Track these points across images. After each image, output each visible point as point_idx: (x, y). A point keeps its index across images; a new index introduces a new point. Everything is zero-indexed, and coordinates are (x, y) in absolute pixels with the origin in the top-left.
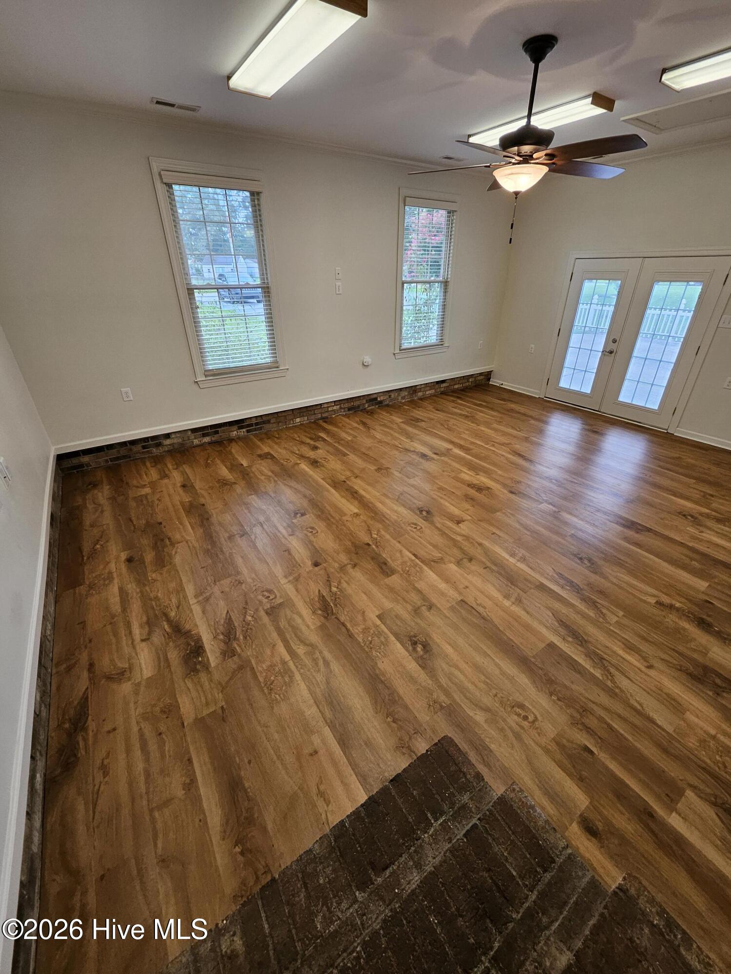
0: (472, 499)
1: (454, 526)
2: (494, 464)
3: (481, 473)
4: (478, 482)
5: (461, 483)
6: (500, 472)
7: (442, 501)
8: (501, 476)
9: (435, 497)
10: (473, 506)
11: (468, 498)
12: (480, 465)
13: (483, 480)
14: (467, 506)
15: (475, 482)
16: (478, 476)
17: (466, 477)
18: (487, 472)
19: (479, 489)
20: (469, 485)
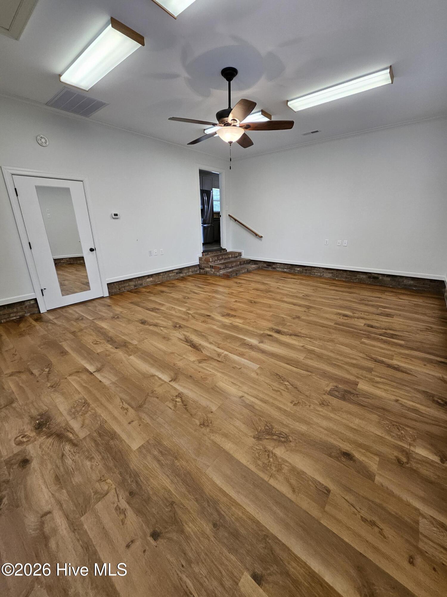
0: (232, 310)
1: (237, 300)
2: (218, 333)
3: (229, 324)
4: (229, 318)
5: (240, 317)
6: (215, 327)
7: (247, 307)
8: (214, 325)
9: (252, 308)
10: (231, 307)
11: (235, 310)
12: (230, 330)
13: (227, 321)
14: (234, 307)
15: (232, 319)
16: (231, 322)
17: (238, 320)
18: (224, 326)
19: (228, 315)
20: (235, 316)
